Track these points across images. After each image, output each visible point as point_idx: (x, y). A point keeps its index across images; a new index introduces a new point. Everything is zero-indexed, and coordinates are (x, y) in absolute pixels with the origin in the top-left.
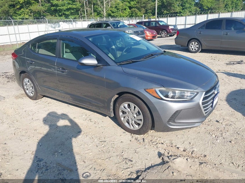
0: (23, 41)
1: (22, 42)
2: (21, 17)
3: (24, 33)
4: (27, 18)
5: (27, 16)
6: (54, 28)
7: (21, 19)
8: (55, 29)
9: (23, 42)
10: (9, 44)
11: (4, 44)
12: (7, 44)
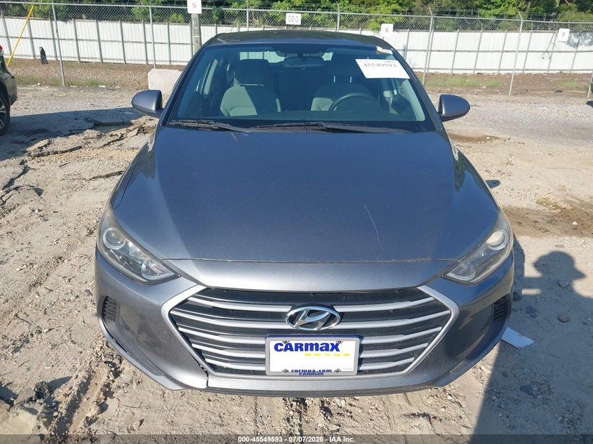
0: (481, 70)
1: (476, 72)
2: (497, 11)
3: (488, 51)
4: (511, 14)
5: (511, 11)
6: (574, 46)
7: (497, 16)
8: (574, 50)
9: (479, 72)
10: (447, 72)
11: (438, 71)
12: (442, 72)
